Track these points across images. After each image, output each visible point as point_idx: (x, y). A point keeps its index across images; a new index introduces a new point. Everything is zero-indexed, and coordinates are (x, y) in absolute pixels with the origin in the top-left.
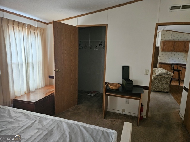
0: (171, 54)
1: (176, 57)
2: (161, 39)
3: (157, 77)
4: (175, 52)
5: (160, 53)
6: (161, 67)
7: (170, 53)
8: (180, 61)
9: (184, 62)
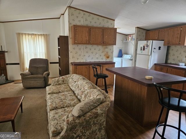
0: (86, 48)
1: (92, 53)
2: (70, 24)
3: (77, 121)
4: (92, 44)
5: (71, 47)
6: (75, 72)
7: (85, 46)
8: (97, 58)
9: (102, 59)
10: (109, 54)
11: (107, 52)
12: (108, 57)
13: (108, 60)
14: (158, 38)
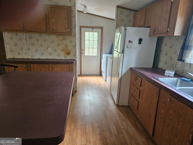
0: (30, 38)
7: (28, 35)
8: (50, 54)
9: (59, 55)
10: (70, 48)
11: (66, 46)
12: (68, 53)
13: (68, 57)
14: (144, 23)
